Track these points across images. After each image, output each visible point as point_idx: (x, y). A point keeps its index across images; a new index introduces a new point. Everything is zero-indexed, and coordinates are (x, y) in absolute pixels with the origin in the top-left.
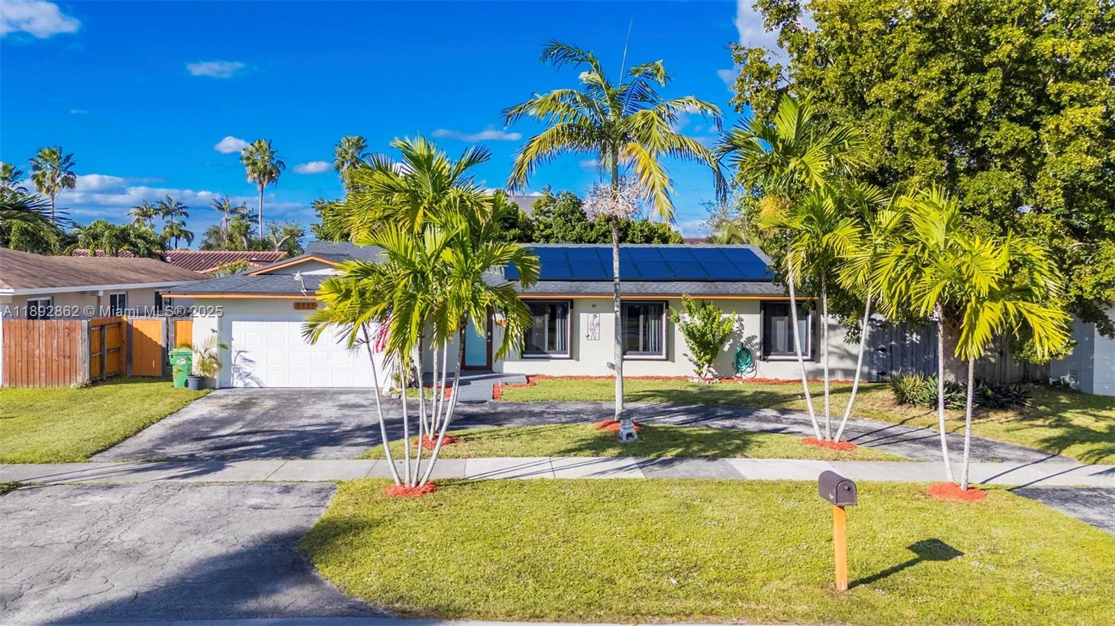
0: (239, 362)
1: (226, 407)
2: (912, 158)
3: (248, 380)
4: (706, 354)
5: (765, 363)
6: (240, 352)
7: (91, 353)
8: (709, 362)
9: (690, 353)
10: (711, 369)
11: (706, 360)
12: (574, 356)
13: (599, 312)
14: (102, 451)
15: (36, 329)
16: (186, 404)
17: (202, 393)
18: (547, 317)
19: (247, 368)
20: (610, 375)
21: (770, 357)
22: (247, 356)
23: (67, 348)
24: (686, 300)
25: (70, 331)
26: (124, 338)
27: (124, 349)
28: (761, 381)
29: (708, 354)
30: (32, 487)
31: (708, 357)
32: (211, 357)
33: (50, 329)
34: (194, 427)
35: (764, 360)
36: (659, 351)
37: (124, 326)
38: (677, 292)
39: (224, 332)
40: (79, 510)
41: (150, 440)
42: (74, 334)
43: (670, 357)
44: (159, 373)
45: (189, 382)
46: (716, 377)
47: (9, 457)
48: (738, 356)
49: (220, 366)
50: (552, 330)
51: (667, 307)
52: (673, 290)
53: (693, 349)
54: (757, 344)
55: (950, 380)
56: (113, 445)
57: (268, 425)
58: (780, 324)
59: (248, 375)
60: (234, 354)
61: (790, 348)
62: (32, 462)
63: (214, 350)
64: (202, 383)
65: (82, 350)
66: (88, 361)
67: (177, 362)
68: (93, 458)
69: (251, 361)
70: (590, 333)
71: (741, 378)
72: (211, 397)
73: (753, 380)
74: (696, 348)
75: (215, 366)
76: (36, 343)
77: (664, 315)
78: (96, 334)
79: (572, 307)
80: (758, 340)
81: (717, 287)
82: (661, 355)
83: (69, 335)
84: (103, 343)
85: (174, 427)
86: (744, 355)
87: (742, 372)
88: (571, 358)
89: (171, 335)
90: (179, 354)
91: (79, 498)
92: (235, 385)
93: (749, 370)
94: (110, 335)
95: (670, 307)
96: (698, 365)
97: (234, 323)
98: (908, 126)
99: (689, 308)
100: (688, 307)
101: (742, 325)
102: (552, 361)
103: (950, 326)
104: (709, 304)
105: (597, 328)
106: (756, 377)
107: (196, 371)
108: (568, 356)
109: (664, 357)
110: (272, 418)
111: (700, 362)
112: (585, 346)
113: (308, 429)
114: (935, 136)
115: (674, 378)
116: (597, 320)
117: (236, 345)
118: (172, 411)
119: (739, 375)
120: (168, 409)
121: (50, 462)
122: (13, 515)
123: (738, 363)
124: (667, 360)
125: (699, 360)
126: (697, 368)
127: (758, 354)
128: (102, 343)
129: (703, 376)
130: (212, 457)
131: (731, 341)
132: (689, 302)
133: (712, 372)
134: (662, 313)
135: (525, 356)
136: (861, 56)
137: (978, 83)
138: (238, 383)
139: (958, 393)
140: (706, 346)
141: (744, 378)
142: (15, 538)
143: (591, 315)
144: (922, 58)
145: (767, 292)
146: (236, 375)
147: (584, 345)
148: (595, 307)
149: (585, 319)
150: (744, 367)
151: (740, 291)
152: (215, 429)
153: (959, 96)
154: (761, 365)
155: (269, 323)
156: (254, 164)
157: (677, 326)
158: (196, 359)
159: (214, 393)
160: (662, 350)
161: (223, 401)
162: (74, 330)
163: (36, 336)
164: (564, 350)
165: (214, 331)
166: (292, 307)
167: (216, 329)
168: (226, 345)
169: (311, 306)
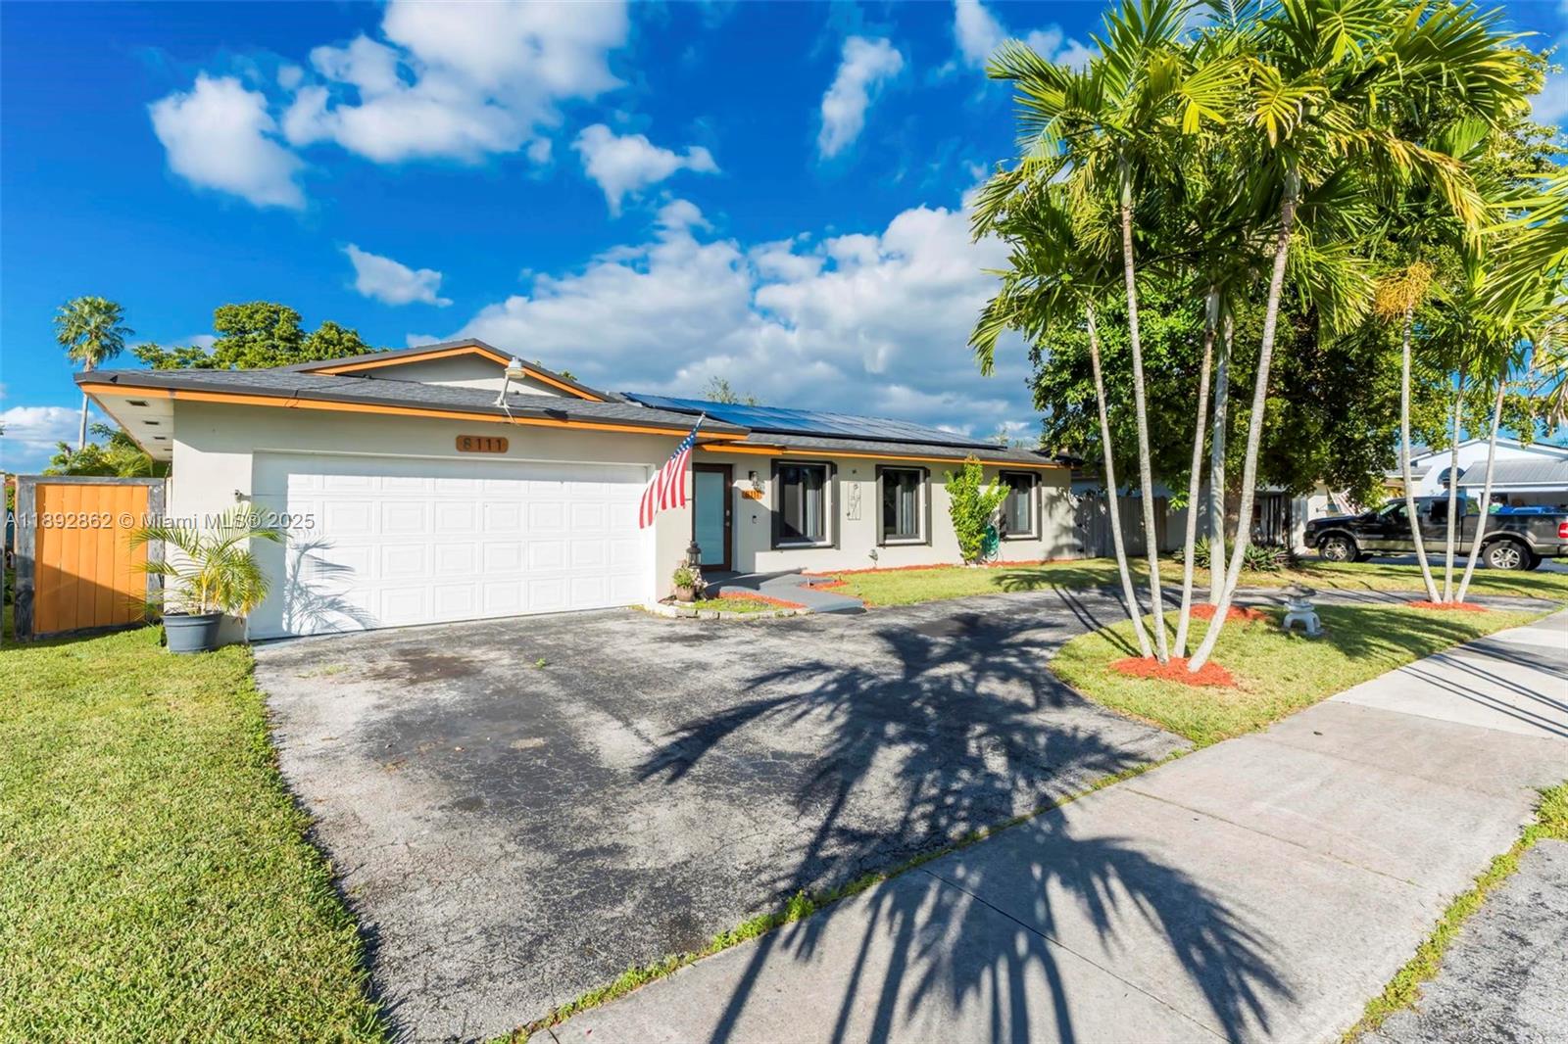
0: (308, 576)
3: (332, 616)
5: (1004, 543)
6: (307, 547)
12: (837, 542)
13: (859, 480)
18: (801, 486)
19: (328, 587)
20: (871, 567)
22: (328, 556)
35: (1003, 539)
36: (914, 533)
39: (265, 499)
51: (928, 475)
59: (335, 605)
63: (243, 545)
69: (342, 568)
70: (851, 511)
77: (922, 486)
79: (831, 469)
88: (832, 547)
92: (294, 631)
97: (291, 476)
105: (858, 503)
108: (831, 543)
109: (922, 540)
112: (844, 528)
116: (857, 492)
124: (925, 544)
134: (920, 480)
143: (852, 484)
146: (297, 607)
148: (855, 475)
149: (845, 488)
154: (1001, 546)
160: (917, 531)
164: (826, 535)
165: (240, 497)
166: (453, 443)
167: (247, 492)
168: (271, 531)
169: (494, 444)
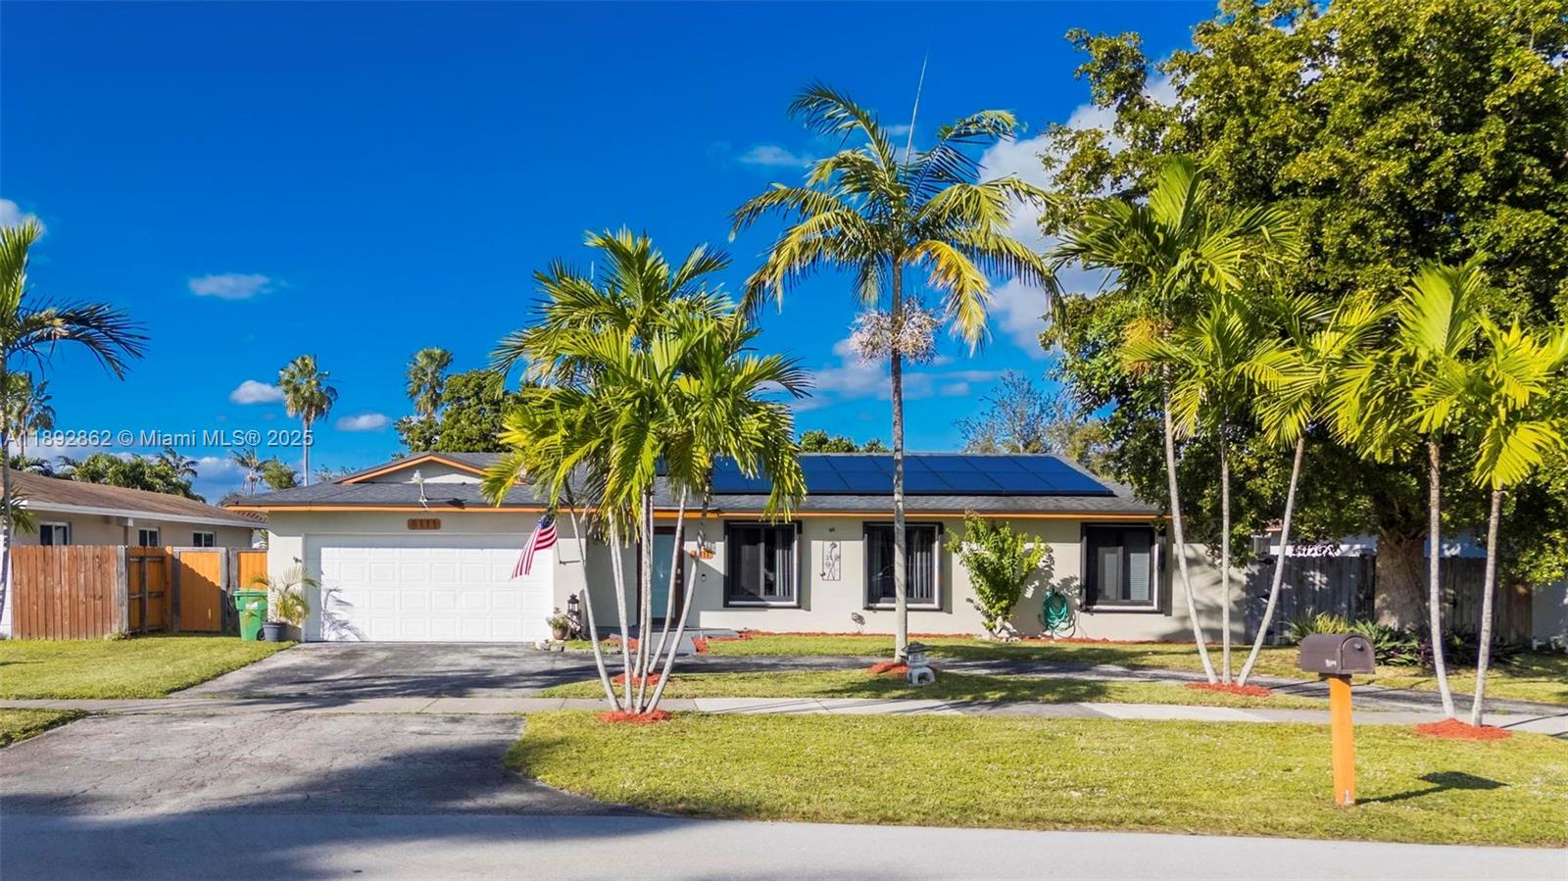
0: (331, 607)
1: (324, 657)
2: (1352, 268)
3: (344, 632)
4: (1000, 600)
5: (1088, 615)
6: (332, 590)
7: (130, 594)
8: (1006, 610)
9: (977, 598)
10: (1007, 625)
11: (1002, 609)
12: (803, 604)
13: (839, 540)
14: (179, 689)
15: (56, 557)
16: (270, 654)
17: (285, 644)
18: (762, 546)
19: (341, 614)
20: (856, 631)
21: (1095, 607)
22: (341, 596)
23: (98, 585)
24: (970, 519)
25: (101, 561)
26: (169, 579)
27: (169, 593)
28: (1081, 641)
29: (1005, 598)
30: (103, 714)
31: (1004, 603)
32: (293, 597)
33: (74, 558)
34: (290, 673)
35: (1087, 611)
36: (929, 597)
37: (168, 561)
38: (957, 507)
39: (311, 562)
40: (178, 732)
41: (238, 683)
42: (106, 566)
43: (945, 606)
44: (218, 627)
45: (266, 631)
46: (1012, 635)
47: (59, 691)
48: (1048, 603)
49: (306, 609)
50: (771, 565)
51: (941, 532)
52: (950, 506)
53: (982, 592)
54: (1076, 588)
55: (1391, 625)
56: (191, 685)
57: (391, 671)
58: (1110, 559)
59: (344, 625)
60: (323, 594)
61: (1126, 594)
62: (91, 697)
63: (298, 588)
64: (283, 633)
65: (118, 587)
66: (126, 602)
67: (247, 607)
68: (171, 695)
69: (347, 604)
70: (827, 571)
71: (1051, 637)
72: (299, 649)
73: (1070, 639)
74: (988, 591)
75: (299, 608)
76: (56, 579)
77: (937, 544)
78: (135, 568)
79: (800, 531)
80: (1077, 583)
81: (1015, 502)
82: (933, 603)
83: (100, 566)
84: (144, 579)
85: (263, 673)
86: (1057, 603)
87: (1053, 628)
88: (799, 607)
89: (234, 573)
90: (248, 595)
91: (175, 724)
92: (325, 638)
93: (1064, 625)
94: (151, 571)
95: (947, 530)
96: (989, 616)
97: (323, 550)
98: (1347, 218)
99: (977, 532)
100: (973, 528)
101: (1051, 558)
102: (770, 610)
103: (1392, 544)
104: (1003, 526)
105: (837, 563)
106: (1074, 637)
107: (274, 615)
108: (794, 603)
109: (936, 605)
110: (394, 666)
111: (992, 612)
112: (819, 589)
113: (450, 674)
114: (1390, 232)
115: (952, 636)
116: (836, 551)
117: (326, 582)
118: (253, 659)
119: (1048, 633)
120: (246, 658)
121: (116, 697)
122: (95, 737)
123: (1047, 614)
124: (940, 610)
125: (991, 608)
126: (986, 621)
127: (1078, 602)
128: (142, 581)
129: (995, 631)
130: (332, 695)
131: (1037, 583)
132: (975, 522)
133: (1008, 629)
134: (932, 541)
135: (731, 603)
136: (1267, 118)
137: (1464, 146)
138: (330, 635)
139: (1406, 642)
140: (1001, 586)
141: (1056, 637)
142: (111, 754)
143: (828, 544)
144: (1371, 111)
145: (1093, 508)
146: (327, 625)
147: (818, 587)
148: (833, 533)
149: (819, 548)
150: (1056, 622)
151: (1051, 506)
152: (321, 675)
153: (1434, 166)
154: (1082, 618)
155: (373, 550)
156: (296, 390)
157: (956, 558)
158: (273, 599)
159: (299, 646)
160: (932, 596)
161: (319, 653)
162: (107, 561)
163: (57, 569)
164: (788, 595)
165: (297, 560)
166: (406, 525)
167: (300, 558)
168: (312, 583)
169: (431, 525)
